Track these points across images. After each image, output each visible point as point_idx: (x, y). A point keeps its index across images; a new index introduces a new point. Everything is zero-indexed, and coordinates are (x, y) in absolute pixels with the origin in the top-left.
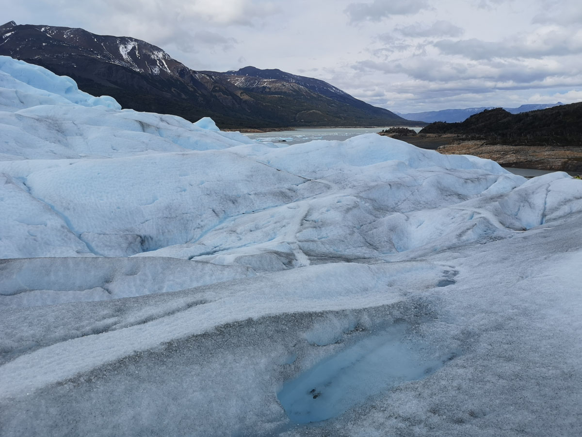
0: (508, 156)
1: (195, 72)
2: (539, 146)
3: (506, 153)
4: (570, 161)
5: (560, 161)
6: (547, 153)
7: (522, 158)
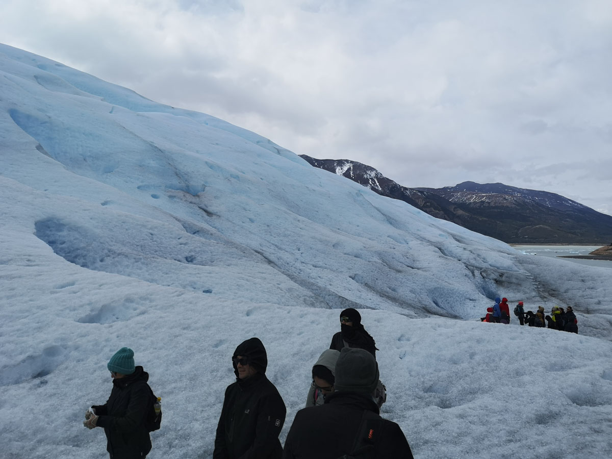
1: (406, 189)
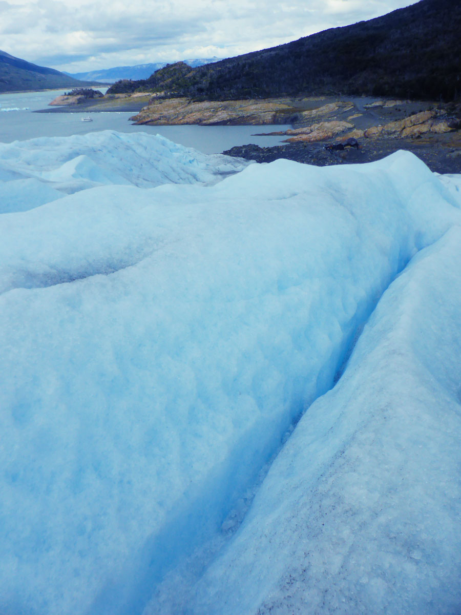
0: (220, 113)
2: (243, 100)
3: (216, 110)
4: (278, 114)
5: (269, 114)
6: (254, 107)
7: (234, 115)
